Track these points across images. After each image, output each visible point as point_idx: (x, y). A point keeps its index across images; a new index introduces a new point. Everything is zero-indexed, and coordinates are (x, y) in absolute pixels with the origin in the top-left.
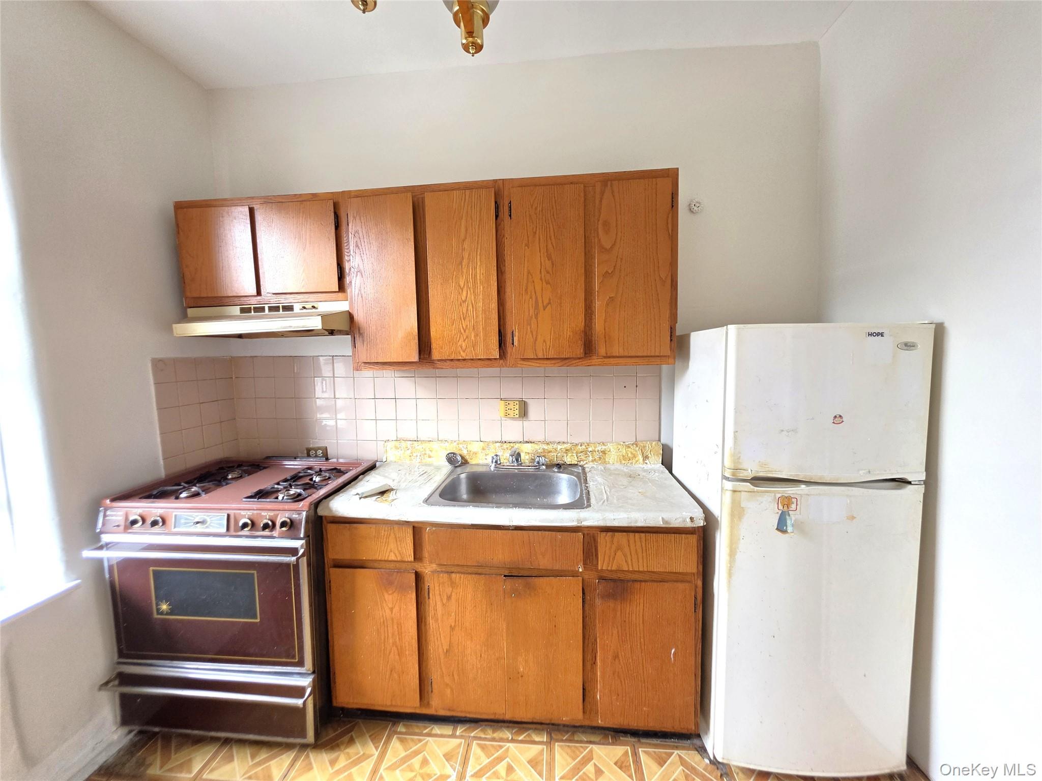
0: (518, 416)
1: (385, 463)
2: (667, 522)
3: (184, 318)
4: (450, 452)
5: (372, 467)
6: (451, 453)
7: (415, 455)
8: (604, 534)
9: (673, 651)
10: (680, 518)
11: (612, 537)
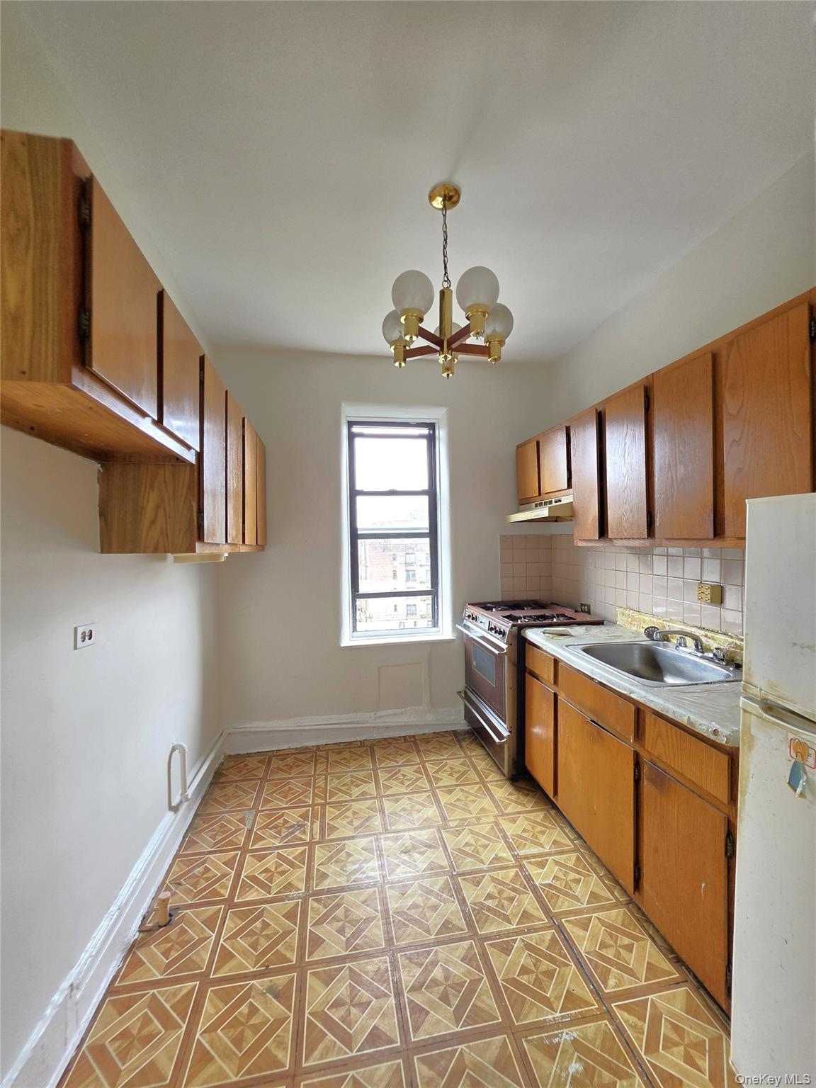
0: (709, 601)
1: (614, 623)
2: (692, 724)
3: (518, 511)
4: (653, 625)
5: (600, 623)
6: (652, 627)
7: (634, 623)
8: (654, 716)
9: (703, 885)
10: (705, 725)
11: (656, 720)
